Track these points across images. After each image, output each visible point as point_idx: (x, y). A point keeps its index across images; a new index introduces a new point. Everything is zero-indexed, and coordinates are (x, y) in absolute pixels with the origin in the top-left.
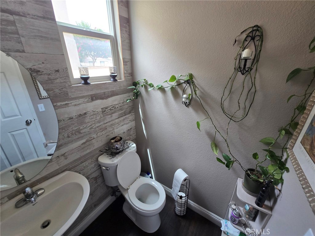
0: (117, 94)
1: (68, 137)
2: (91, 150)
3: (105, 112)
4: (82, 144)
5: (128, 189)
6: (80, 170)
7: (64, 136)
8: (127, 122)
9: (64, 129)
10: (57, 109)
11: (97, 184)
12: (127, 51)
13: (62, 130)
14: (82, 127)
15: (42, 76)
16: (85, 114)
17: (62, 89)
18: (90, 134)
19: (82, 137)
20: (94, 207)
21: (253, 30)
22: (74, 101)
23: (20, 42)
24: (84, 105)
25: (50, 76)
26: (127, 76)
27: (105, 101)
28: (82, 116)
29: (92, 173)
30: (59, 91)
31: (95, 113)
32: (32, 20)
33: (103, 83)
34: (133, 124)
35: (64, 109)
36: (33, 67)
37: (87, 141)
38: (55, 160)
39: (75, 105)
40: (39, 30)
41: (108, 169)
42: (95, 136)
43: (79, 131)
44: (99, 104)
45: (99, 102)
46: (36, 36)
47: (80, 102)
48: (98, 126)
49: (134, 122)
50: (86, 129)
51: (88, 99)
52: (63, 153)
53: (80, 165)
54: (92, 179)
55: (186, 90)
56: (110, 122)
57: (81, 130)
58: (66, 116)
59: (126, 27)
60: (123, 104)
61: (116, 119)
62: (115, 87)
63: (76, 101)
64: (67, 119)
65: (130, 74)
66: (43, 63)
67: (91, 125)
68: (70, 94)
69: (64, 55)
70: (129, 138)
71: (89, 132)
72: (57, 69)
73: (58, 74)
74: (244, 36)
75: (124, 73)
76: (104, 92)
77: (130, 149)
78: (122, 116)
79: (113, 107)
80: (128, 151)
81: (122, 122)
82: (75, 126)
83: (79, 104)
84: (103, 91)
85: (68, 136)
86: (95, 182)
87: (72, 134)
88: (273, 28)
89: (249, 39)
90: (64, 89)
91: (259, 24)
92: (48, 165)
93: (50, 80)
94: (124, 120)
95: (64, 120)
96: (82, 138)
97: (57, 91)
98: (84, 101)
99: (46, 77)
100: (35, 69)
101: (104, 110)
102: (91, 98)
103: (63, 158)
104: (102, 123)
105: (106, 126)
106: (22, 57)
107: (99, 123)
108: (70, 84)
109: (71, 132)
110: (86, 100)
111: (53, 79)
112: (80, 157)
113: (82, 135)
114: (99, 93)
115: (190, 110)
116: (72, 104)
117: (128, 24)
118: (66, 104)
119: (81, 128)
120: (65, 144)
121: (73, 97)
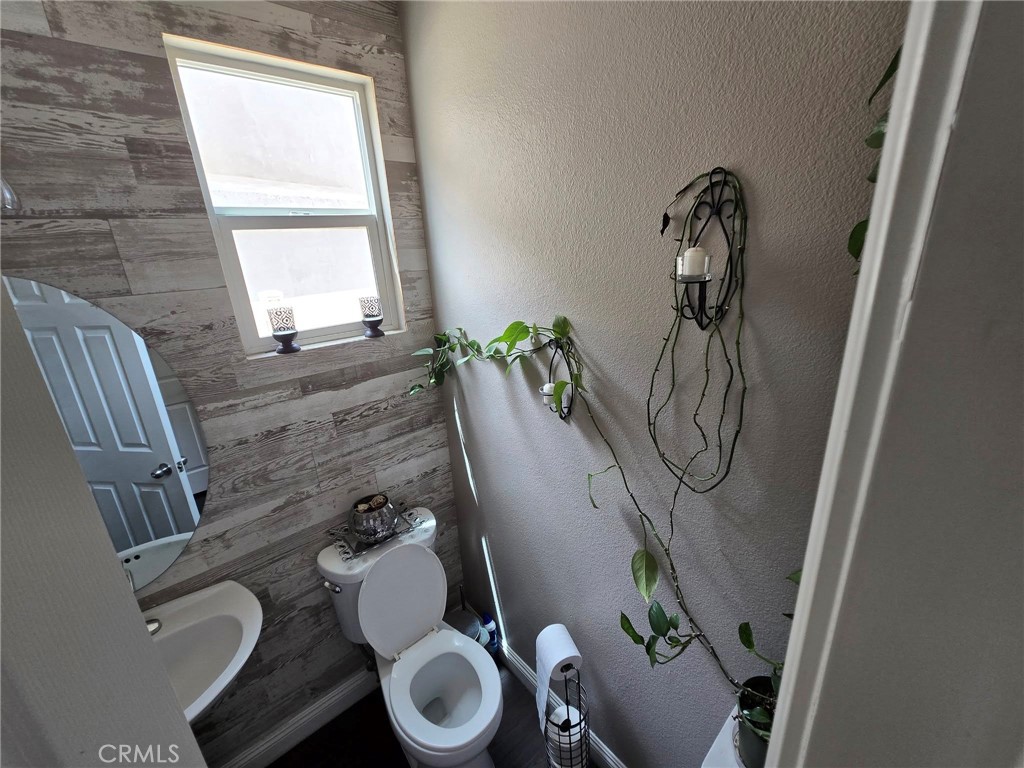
0: (384, 373)
1: (235, 490)
2: (301, 527)
3: (345, 423)
4: (274, 511)
5: (394, 660)
6: (267, 581)
7: (224, 488)
8: (420, 450)
9: (224, 470)
10: (205, 419)
11: (320, 628)
12: (413, 251)
13: (219, 471)
14: (274, 464)
15: (170, 343)
16: (284, 429)
17: (220, 369)
18: (297, 482)
19: (275, 491)
20: (312, 694)
21: (713, 185)
22: (251, 398)
23: (123, 274)
24: (281, 408)
25: (190, 341)
26: (417, 320)
27: (343, 392)
28: (274, 436)
29: (302, 595)
30: (212, 375)
31: (311, 427)
32: (150, 221)
33: (337, 346)
34: (442, 456)
35: (225, 418)
36: (150, 325)
37: (287, 504)
38: (196, 548)
39: (256, 407)
40: (164, 240)
41: (338, 589)
42: (312, 489)
43: (264, 476)
44: (326, 402)
45: (324, 396)
46: (156, 255)
47: (268, 400)
48: (323, 463)
49: (447, 449)
50: (283, 471)
51: (291, 390)
52: (219, 531)
53: (269, 568)
54: (304, 612)
55: (556, 367)
56: (360, 450)
57: (272, 472)
58: (231, 436)
59: (407, 188)
60: (403, 400)
61: (382, 441)
62: (379, 353)
63: (256, 396)
64: (231, 444)
65: (425, 312)
66: (173, 313)
67: (301, 460)
68: (240, 381)
69: (225, 287)
70: (430, 498)
71: (294, 477)
72: (207, 323)
73: (210, 335)
74: (689, 201)
75: (406, 312)
76: (342, 370)
77: (412, 537)
78: (401, 434)
79: (370, 409)
80: (406, 540)
81: (402, 450)
82: (253, 462)
83: (266, 405)
84: (338, 367)
85: (233, 488)
86: (312, 620)
87: (246, 483)
88: (774, 175)
89: (706, 211)
90: (224, 370)
91: (726, 165)
92: (179, 561)
93: (190, 350)
94: (408, 443)
95: (223, 447)
96: (274, 494)
97: (206, 375)
98: (279, 398)
99: (180, 345)
100: (153, 329)
101: (340, 419)
102: (302, 387)
103: (218, 544)
104: (334, 454)
105: (350, 462)
106: (125, 306)
107: (326, 453)
108: (240, 356)
109: (242, 479)
110: (284, 394)
111: (198, 349)
112: (265, 547)
113: (275, 485)
114: (324, 374)
115: (573, 431)
116: (247, 404)
117: (415, 178)
118: (231, 406)
119: (270, 467)
120: (226, 507)
121: (248, 387)
